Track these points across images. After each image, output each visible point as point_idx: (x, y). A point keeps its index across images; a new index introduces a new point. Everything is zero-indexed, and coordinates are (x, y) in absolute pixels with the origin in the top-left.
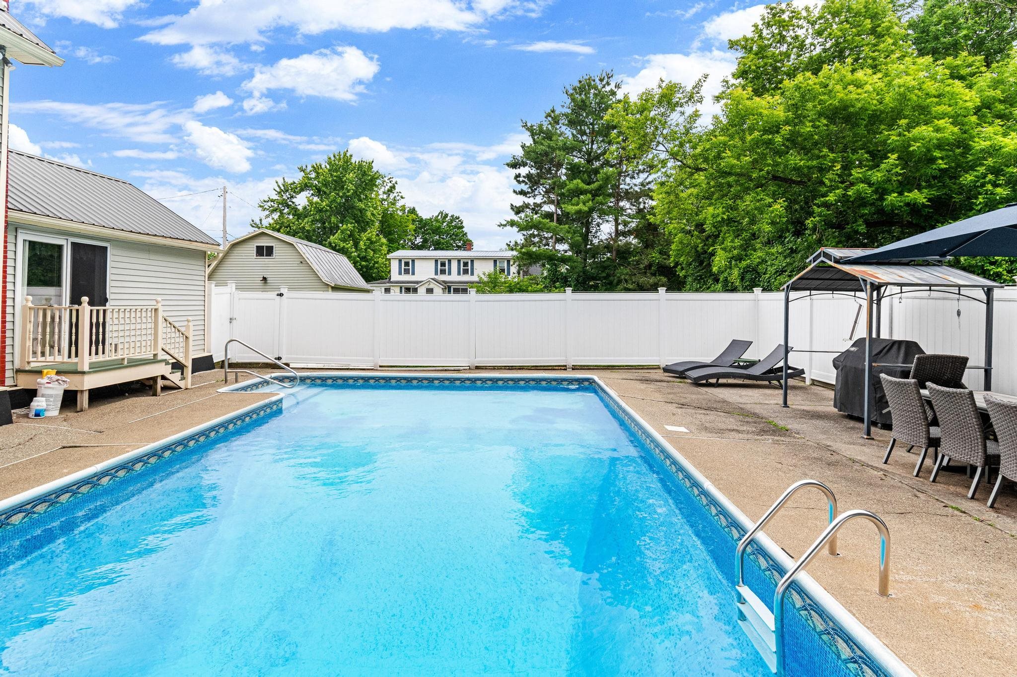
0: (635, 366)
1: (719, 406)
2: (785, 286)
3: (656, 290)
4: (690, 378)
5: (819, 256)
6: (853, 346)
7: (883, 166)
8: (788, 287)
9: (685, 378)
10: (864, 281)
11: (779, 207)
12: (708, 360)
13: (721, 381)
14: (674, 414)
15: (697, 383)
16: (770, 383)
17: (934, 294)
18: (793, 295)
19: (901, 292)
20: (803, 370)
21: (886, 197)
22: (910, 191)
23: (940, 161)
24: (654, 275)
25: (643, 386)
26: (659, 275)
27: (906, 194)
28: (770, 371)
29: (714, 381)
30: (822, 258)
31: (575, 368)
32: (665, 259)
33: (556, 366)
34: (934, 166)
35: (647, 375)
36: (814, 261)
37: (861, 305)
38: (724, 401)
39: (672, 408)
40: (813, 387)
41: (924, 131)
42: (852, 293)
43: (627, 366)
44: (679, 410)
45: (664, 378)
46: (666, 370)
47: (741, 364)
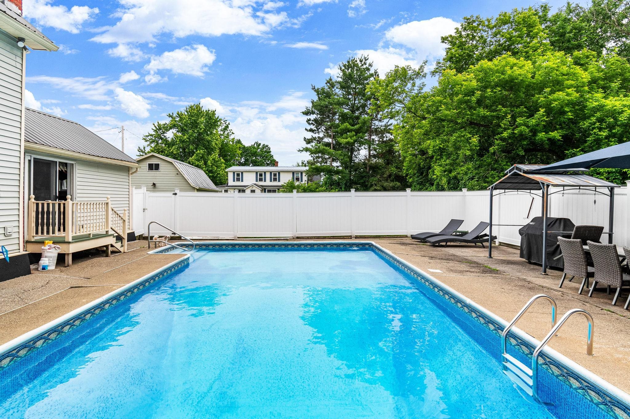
0: (392, 236)
1: (453, 258)
2: (490, 187)
3: (405, 190)
4: (430, 242)
5: (513, 169)
6: (531, 222)
7: (536, 116)
8: (492, 187)
9: (426, 242)
10: (543, 184)
11: (475, 140)
12: (438, 231)
13: (449, 244)
14: (430, 263)
15: (435, 245)
16: (476, 244)
17: (581, 191)
18: (495, 192)
19: (564, 190)
20: (496, 236)
21: (538, 134)
22: (553, 131)
23: (570, 114)
24: (392, 181)
25: (403, 247)
26: (396, 181)
27: (550, 133)
28: (477, 237)
29: (444, 244)
30: (515, 171)
31: (357, 237)
32: (399, 171)
33: (345, 236)
34: (566, 117)
35: (402, 241)
36: (510, 172)
37: (533, 198)
38: (454, 255)
39: (426, 259)
40: (501, 246)
41: (560, 95)
42: (529, 191)
43: (387, 236)
44: (431, 261)
45: (413, 243)
46: (413, 237)
47: (458, 233)
